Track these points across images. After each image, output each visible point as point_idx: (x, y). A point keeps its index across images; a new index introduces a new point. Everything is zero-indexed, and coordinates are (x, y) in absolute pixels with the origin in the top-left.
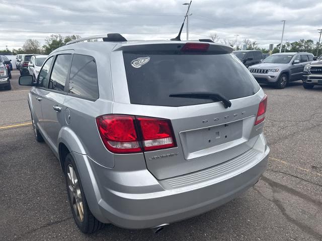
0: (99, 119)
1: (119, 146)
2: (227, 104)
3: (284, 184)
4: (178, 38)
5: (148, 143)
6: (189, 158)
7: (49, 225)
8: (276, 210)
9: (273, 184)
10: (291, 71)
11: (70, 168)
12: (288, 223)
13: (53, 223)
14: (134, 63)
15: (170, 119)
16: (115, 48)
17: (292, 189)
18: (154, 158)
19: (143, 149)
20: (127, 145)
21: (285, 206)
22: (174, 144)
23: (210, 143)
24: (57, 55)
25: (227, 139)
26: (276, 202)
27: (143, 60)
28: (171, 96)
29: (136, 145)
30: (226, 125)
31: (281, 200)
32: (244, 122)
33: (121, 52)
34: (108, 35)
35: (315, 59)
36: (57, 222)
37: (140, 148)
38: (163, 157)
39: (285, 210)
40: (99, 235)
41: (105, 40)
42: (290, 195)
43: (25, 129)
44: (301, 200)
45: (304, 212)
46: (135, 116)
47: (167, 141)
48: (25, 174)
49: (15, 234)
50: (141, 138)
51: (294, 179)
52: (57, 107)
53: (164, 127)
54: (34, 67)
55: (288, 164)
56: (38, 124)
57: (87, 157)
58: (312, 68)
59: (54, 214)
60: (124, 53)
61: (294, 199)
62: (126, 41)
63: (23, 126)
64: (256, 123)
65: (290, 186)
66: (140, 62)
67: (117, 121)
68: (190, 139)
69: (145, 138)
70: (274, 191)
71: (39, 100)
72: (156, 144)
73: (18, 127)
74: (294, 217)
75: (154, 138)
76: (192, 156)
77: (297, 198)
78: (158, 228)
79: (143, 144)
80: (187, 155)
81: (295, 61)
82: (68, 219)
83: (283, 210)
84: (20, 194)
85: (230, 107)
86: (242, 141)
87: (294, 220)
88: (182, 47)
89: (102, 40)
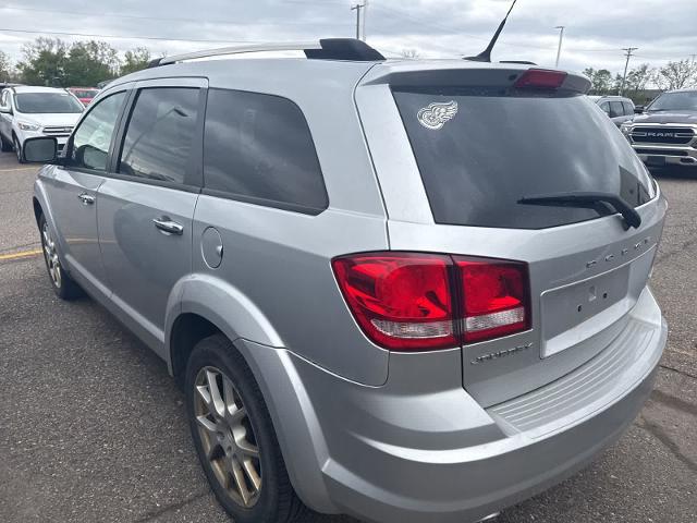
4: (485, 56)
6: (547, 353)
7: (153, 515)
11: (208, 373)
14: (425, 116)
15: (529, 261)
18: (481, 359)
19: (460, 339)
22: (526, 324)
23: (580, 314)
24: (140, 90)
25: (607, 300)
26: (652, 428)
27: (443, 110)
28: (521, 202)
31: (661, 424)
33: (386, 88)
34: (322, 41)
35: (639, 112)
36: (173, 507)
37: (455, 335)
39: (678, 447)
41: (311, 54)
46: (450, 255)
51: (669, 374)
52: (170, 225)
53: (510, 280)
54: (11, 113)
56: (68, 257)
57: (290, 355)
58: (636, 130)
59: (159, 486)
61: (686, 419)
62: (383, 59)
63: (12, 261)
65: (667, 391)
66: (438, 115)
71: (90, 202)
72: (481, 326)
75: (483, 310)
76: (553, 347)
79: (461, 326)
82: (197, 496)
83: (674, 448)
88: (517, 78)
89: (302, 54)
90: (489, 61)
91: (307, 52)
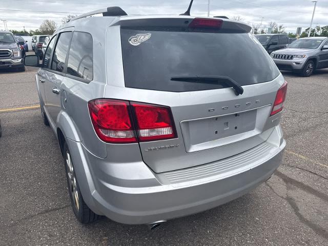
0: (92, 104)
1: (112, 135)
2: (239, 91)
3: (300, 181)
4: (188, 13)
5: (144, 133)
6: (191, 150)
7: (47, 211)
8: (288, 209)
9: (288, 181)
10: (319, 57)
11: (68, 154)
12: (301, 224)
13: (51, 210)
14: (132, 40)
15: (170, 106)
16: (113, 23)
17: (308, 187)
18: (151, 150)
19: (138, 139)
20: (122, 134)
21: (299, 205)
22: (174, 135)
23: (217, 135)
24: (60, 34)
25: (237, 130)
26: (290, 200)
27: (143, 37)
28: (173, 79)
29: (130, 134)
30: (236, 115)
31: (296, 198)
32: (257, 111)
33: (118, 28)
34: (108, 9)
36: (55, 209)
37: (135, 137)
38: (161, 148)
39: (298, 210)
40: (96, 225)
41: (105, 14)
42: (305, 193)
43: (34, 112)
44: (318, 200)
45: (319, 213)
46: (129, 101)
47: (166, 131)
48: (29, 158)
49: (12, 220)
50: (135, 127)
51: (311, 175)
53: (163, 115)
55: (307, 159)
56: (44, 107)
57: (81, 145)
59: (53, 201)
60: (122, 28)
61: (310, 197)
62: (126, 14)
63: (33, 109)
64: (272, 113)
65: (306, 184)
67: (109, 106)
68: (193, 130)
69: (141, 126)
70: (288, 188)
72: (154, 134)
73: (27, 110)
74: (308, 217)
75: (151, 127)
76: (195, 148)
77: (314, 196)
78: (154, 224)
79: (137, 134)
80: (189, 148)
81: (325, 47)
82: (67, 206)
83: (296, 209)
84: (22, 178)
85: (241, 94)
86: (255, 132)
87: (307, 221)
88: (190, 22)
89: (102, 15)
90: (189, 15)
91: (103, 13)
